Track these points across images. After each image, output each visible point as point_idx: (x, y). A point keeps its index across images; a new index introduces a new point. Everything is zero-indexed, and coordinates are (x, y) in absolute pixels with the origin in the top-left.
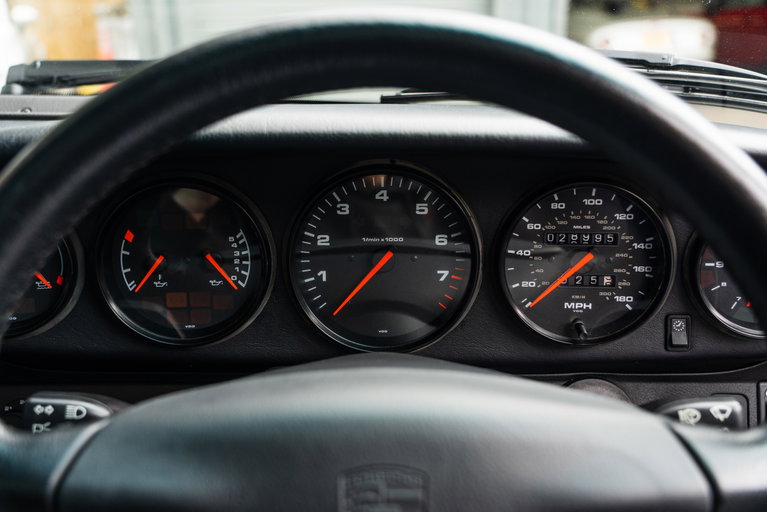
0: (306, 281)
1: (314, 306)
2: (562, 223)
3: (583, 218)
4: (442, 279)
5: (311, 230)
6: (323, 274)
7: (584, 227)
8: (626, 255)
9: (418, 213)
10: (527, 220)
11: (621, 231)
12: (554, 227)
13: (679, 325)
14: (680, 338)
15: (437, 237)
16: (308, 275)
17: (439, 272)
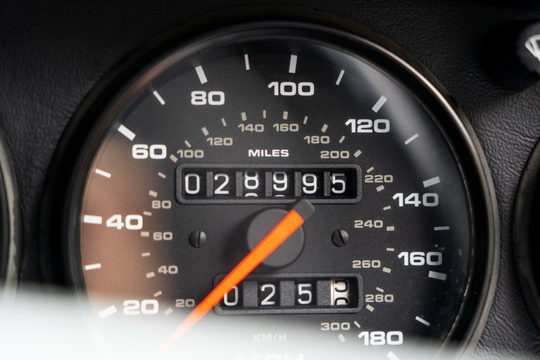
2: (218, 142)
3: (270, 129)
7: (275, 153)
8: (378, 224)
10: (131, 135)
11: (365, 163)
12: (199, 154)
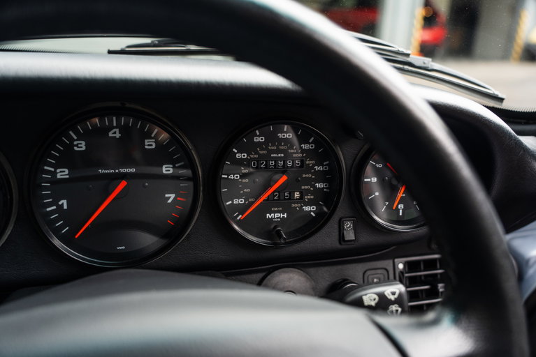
0: (48, 209)
1: (57, 232)
2: (262, 152)
3: (278, 148)
4: (170, 201)
5: (50, 165)
6: (64, 203)
7: (279, 155)
8: (310, 176)
9: (146, 147)
10: (236, 151)
11: (306, 157)
12: (256, 156)
13: (348, 225)
14: (350, 235)
15: (164, 166)
16: (50, 205)
17: (167, 195)
